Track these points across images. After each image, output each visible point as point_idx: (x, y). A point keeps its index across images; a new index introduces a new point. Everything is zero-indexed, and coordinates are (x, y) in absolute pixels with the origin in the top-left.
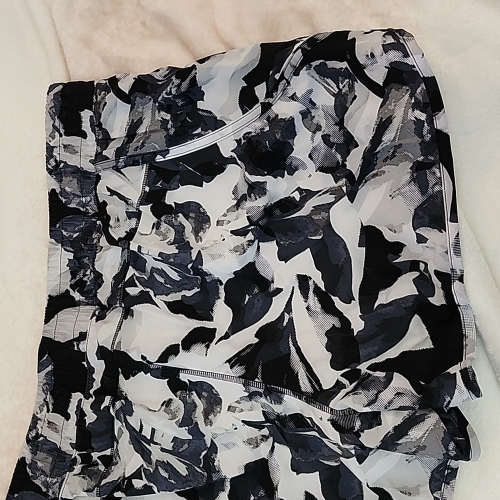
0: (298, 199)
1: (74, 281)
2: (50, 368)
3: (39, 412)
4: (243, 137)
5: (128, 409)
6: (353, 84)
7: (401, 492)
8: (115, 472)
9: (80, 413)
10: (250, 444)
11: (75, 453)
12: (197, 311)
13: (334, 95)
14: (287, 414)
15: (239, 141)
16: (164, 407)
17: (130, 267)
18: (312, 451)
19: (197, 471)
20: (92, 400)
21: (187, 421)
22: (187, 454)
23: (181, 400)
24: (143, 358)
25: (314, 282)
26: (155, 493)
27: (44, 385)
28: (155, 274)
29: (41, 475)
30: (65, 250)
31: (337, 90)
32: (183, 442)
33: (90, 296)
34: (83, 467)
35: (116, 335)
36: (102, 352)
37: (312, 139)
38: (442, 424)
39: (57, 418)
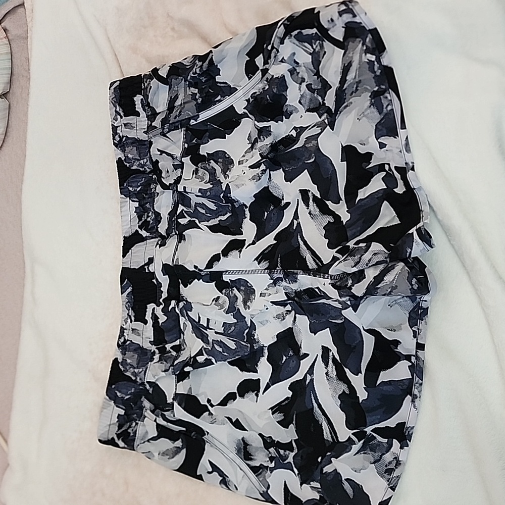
0: (295, 136)
1: (141, 222)
2: (130, 289)
3: (124, 324)
4: (251, 97)
5: (188, 307)
6: (322, 43)
7: (388, 330)
8: (183, 355)
9: (155, 317)
10: (278, 318)
11: (154, 348)
12: (231, 229)
13: (310, 54)
14: (302, 290)
15: (248, 101)
16: (214, 302)
17: (180, 205)
18: (323, 315)
19: (243, 344)
20: (162, 307)
21: (232, 309)
22: (234, 334)
23: (226, 296)
24: (196, 267)
25: (312, 193)
26: (213, 364)
27: (127, 303)
28: (198, 208)
29: (130, 368)
30: (133, 201)
31: (312, 50)
32: (230, 325)
33: (154, 231)
34: (160, 356)
35: (174, 255)
36: (166, 269)
37: (300, 89)
38: (406, 268)
39: (139, 325)
